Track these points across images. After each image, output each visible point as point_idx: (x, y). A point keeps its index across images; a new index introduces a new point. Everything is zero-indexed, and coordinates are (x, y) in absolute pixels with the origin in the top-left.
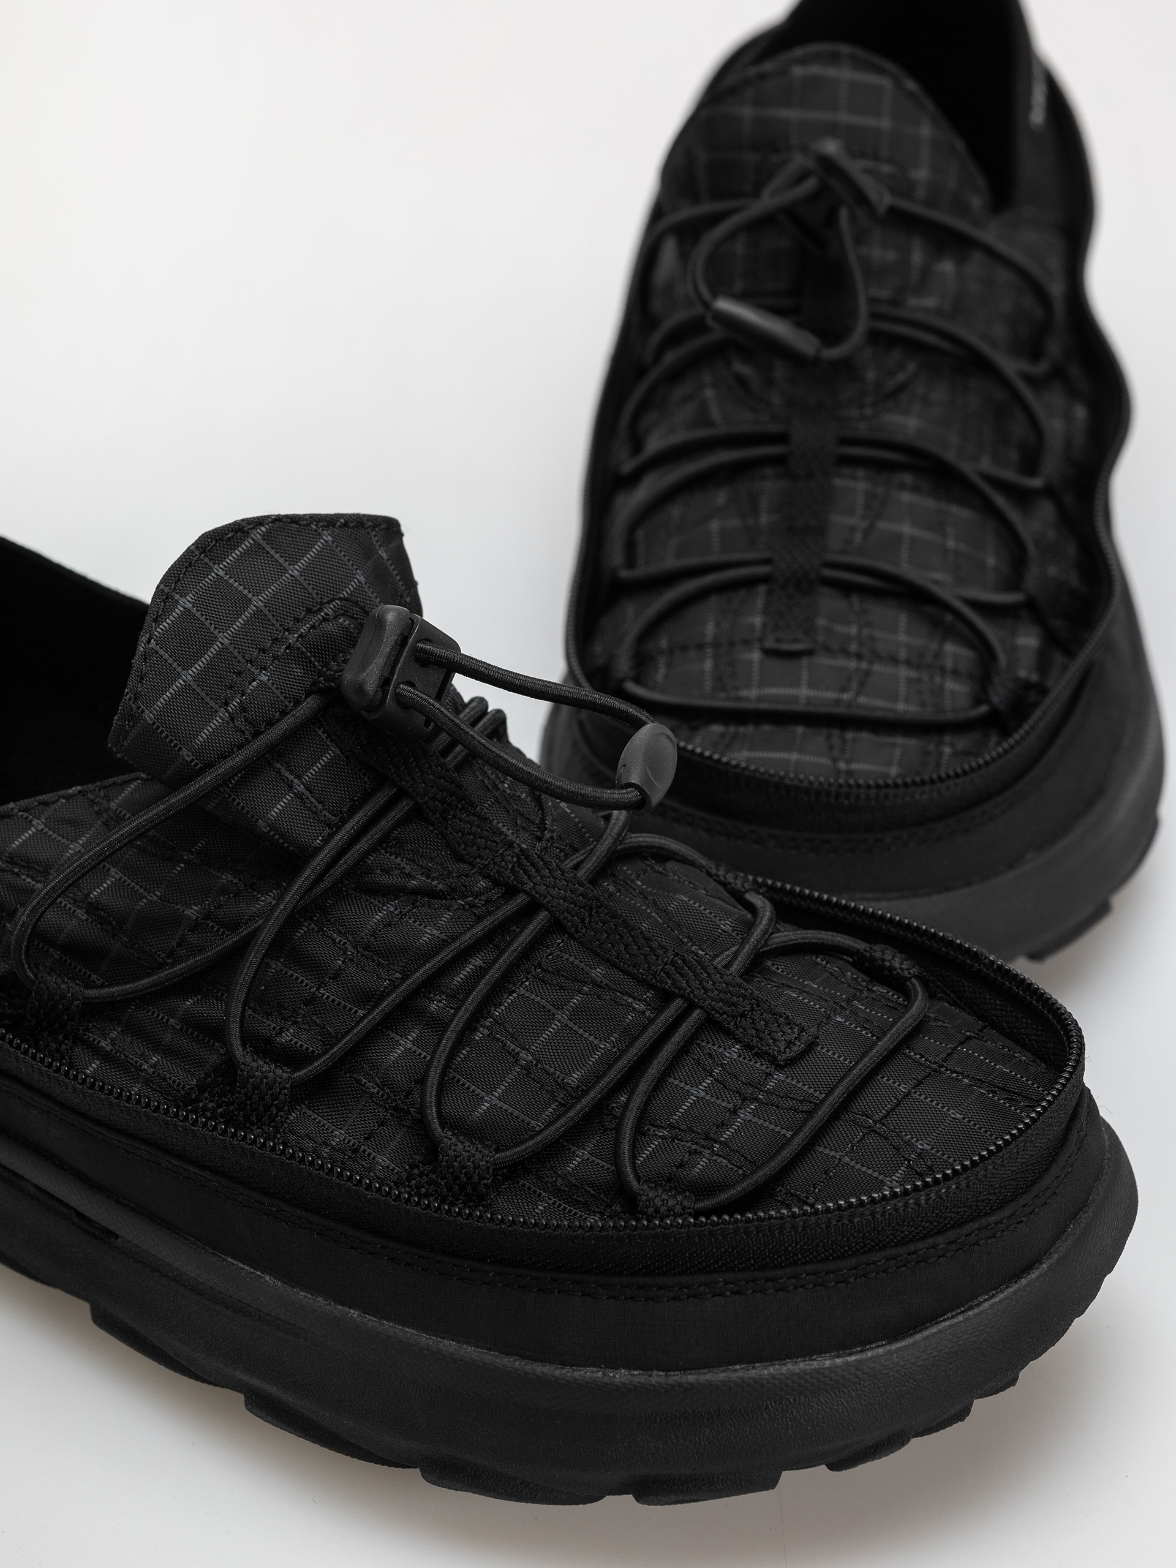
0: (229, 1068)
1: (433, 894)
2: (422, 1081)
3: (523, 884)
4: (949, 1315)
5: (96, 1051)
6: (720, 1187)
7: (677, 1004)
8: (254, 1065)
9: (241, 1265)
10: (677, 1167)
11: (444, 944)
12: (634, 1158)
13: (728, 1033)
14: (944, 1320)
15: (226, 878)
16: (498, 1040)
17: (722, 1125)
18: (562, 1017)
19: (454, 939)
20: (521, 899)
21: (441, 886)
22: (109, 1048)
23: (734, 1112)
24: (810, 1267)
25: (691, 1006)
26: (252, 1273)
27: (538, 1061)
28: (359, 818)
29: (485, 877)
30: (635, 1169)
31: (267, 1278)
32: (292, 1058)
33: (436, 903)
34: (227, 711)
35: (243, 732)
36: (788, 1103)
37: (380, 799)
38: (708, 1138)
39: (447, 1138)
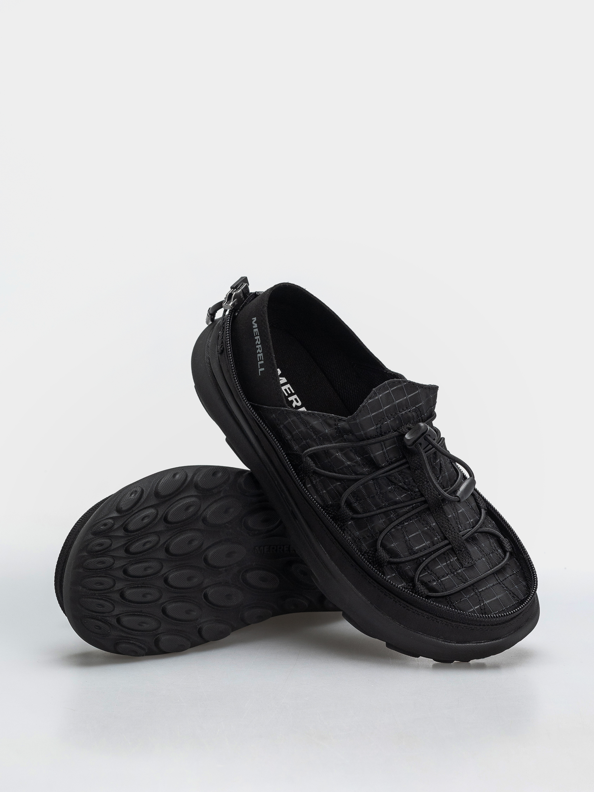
0: (339, 506)
1: (404, 488)
2: (381, 532)
3: (425, 495)
4: (473, 642)
5: (312, 482)
6: (436, 591)
7: (446, 542)
8: (345, 509)
9: (323, 548)
10: (428, 582)
11: (401, 502)
12: (420, 574)
13: (455, 554)
14: (471, 643)
15: (358, 459)
16: (402, 531)
17: (443, 577)
18: (420, 532)
19: (404, 502)
20: (423, 499)
21: (406, 487)
22: (315, 483)
23: (447, 574)
24: (446, 621)
25: (449, 544)
26: (324, 552)
27: (409, 540)
28: (395, 465)
29: (418, 489)
30: (418, 577)
31: (327, 555)
32: (355, 511)
33: (403, 491)
34: (376, 426)
35: (378, 433)
36: (460, 578)
37: (402, 462)
38: (438, 578)
39: (380, 549)
